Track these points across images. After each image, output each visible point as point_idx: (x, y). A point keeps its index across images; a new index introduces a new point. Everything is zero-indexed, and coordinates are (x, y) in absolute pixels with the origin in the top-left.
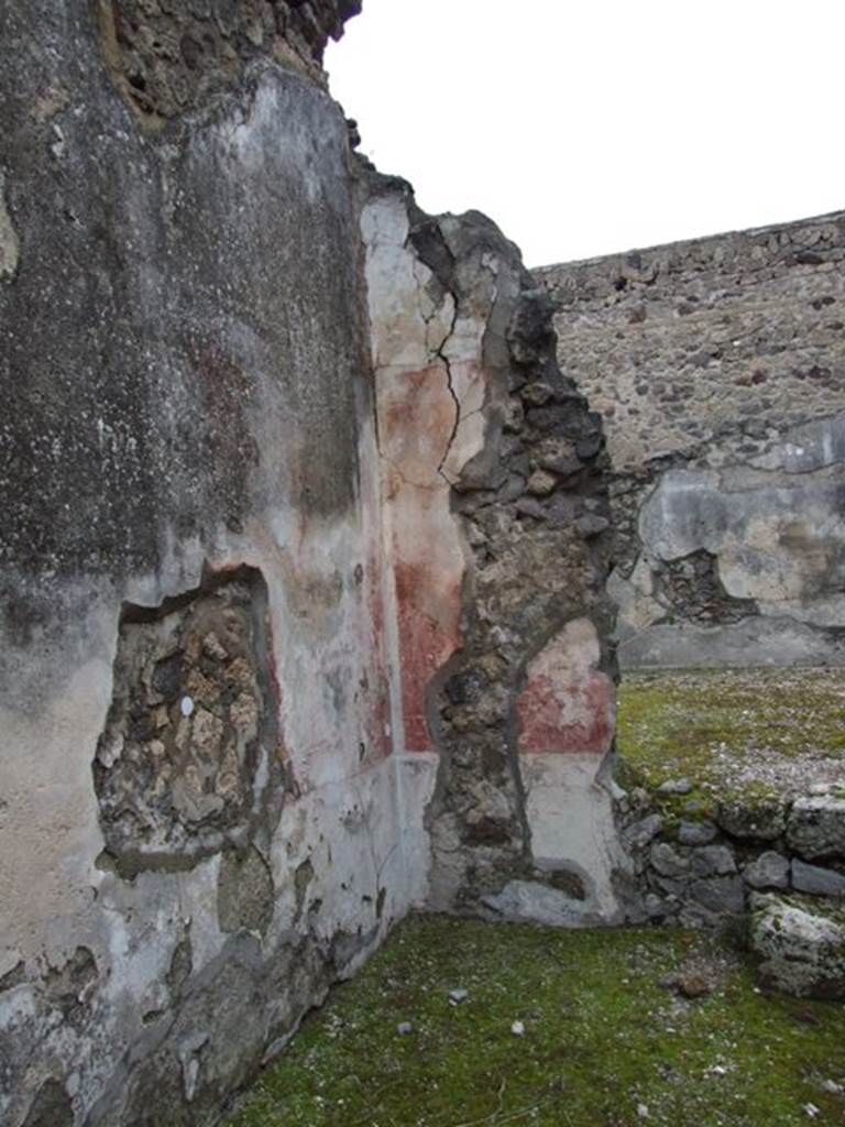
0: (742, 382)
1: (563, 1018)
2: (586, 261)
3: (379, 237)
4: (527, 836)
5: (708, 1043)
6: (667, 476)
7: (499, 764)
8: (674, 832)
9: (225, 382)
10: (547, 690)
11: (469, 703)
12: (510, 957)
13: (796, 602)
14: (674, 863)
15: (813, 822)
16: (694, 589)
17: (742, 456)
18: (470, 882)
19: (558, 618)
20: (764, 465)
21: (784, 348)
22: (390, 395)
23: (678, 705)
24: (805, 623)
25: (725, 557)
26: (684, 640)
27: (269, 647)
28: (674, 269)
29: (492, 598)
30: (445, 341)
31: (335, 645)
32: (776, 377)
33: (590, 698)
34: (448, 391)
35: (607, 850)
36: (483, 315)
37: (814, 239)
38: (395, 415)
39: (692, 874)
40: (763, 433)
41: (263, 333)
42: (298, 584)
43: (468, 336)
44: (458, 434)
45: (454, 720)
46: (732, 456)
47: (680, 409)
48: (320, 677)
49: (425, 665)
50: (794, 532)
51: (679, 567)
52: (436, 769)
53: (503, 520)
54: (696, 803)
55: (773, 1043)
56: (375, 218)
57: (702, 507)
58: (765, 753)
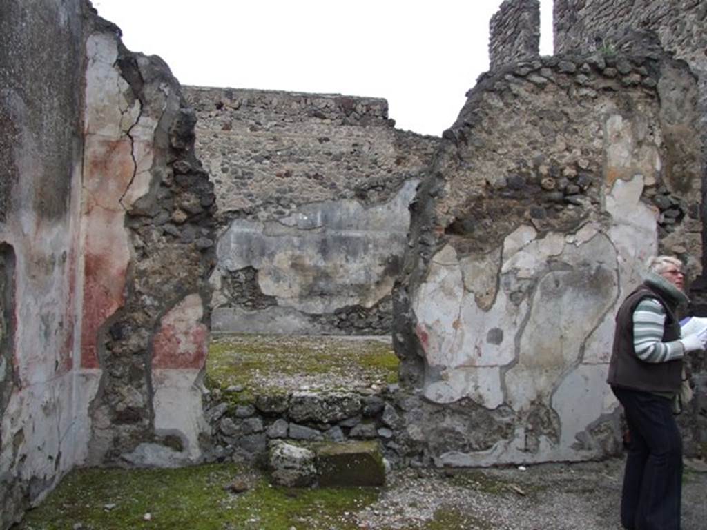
0: (279, 175)
1: (172, 509)
2: (201, 87)
3: (97, 56)
4: (152, 417)
5: (246, 511)
6: (235, 222)
7: (140, 375)
8: (233, 412)
9: (5, 129)
10: (172, 333)
11: (124, 339)
12: (139, 485)
13: (297, 300)
14: (233, 428)
15: (301, 403)
16: (244, 288)
17: (276, 216)
18: (115, 446)
19: (181, 293)
20: (287, 223)
21: (302, 161)
22: (94, 152)
23: (233, 351)
24: (300, 311)
25: (262, 271)
26: (236, 317)
27: (13, 296)
28: (250, 104)
29: (144, 279)
30: (132, 126)
31: (48, 298)
32: (297, 176)
33: (195, 338)
34: (131, 157)
35: (198, 423)
36: (157, 117)
37: (323, 105)
38: (95, 164)
39: (241, 434)
40: (288, 205)
41: (29, 103)
42: (32, 259)
43: (147, 127)
44: (134, 182)
45: (114, 350)
46: (271, 215)
47: (245, 185)
48: (39, 316)
49: (98, 315)
50: (298, 261)
51: (237, 275)
52: (99, 378)
53: (155, 235)
54: (245, 396)
55: (278, 508)
56: (97, 44)
57: (253, 242)
58: (279, 373)
